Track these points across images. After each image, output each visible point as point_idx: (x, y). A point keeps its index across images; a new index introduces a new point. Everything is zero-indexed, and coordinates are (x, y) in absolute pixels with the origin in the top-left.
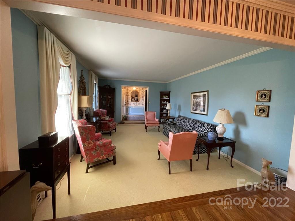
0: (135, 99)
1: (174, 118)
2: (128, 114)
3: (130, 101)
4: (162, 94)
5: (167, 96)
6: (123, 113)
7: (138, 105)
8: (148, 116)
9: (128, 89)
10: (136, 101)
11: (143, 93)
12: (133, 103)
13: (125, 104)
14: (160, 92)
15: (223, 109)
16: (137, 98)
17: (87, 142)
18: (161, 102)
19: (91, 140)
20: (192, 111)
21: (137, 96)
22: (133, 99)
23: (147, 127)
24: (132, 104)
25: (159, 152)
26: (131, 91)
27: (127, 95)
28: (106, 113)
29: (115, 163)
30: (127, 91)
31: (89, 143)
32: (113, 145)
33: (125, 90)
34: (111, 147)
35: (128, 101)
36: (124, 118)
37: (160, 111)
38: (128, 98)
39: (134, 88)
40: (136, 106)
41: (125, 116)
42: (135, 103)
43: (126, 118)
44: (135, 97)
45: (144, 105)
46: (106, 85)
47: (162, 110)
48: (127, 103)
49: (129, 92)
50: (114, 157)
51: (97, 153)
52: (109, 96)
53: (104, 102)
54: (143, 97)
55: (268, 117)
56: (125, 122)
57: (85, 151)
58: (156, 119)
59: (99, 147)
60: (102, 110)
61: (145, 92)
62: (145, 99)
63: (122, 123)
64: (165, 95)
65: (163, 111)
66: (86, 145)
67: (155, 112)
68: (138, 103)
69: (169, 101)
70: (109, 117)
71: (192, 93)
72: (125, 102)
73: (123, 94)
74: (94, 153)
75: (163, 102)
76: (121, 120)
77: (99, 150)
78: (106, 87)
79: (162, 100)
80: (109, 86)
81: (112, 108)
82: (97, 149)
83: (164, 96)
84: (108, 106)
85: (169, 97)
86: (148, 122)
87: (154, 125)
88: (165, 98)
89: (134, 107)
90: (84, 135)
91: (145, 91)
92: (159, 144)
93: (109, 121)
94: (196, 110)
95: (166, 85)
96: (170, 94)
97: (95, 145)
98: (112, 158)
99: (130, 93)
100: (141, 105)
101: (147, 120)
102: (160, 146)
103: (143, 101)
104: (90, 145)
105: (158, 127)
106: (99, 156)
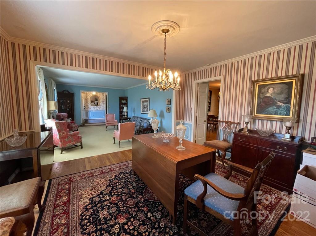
0: (95, 103)
1: (130, 118)
2: (88, 118)
3: (90, 105)
4: (121, 99)
5: (125, 101)
6: (84, 116)
7: (99, 109)
8: (108, 118)
9: (87, 94)
10: (96, 105)
11: (103, 97)
12: (94, 107)
13: (85, 108)
14: (119, 97)
15: (152, 109)
16: (97, 102)
17: (62, 132)
18: (120, 106)
19: (65, 131)
20: (142, 112)
21: (97, 100)
22: (92, 103)
23: (107, 126)
24: (92, 108)
25: (114, 138)
26: (91, 96)
27: (86, 100)
28: (67, 116)
29: (82, 148)
30: (86, 96)
31: (63, 133)
32: (80, 135)
33: (84, 94)
34: (79, 137)
35: (87, 105)
36: (85, 121)
37: (120, 114)
38: (87, 102)
39: (94, 93)
40: (97, 110)
41: (85, 120)
42: (95, 107)
43: (86, 121)
44: (95, 101)
45: (105, 109)
46: (65, 91)
47: (121, 112)
48: (86, 107)
49: (88, 96)
50: (81, 143)
51: (69, 140)
52: (69, 100)
53: (63, 106)
54: (103, 101)
55: (170, 112)
56: (86, 124)
57: (60, 139)
58: (116, 119)
59: (70, 136)
60: (62, 113)
61: (105, 97)
62: (105, 103)
63: (83, 125)
64: (124, 99)
65: (122, 114)
66: (61, 134)
67: (114, 114)
68: (98, 107)
69: (126, 105)
70: (71, 120)
71: (141, 99)
72: (85, 106)
73: (82, 98)
74: (67, 140)
75: (122, 106)
76: (82, 123)
77: (70, 138)
78: (65, 92)
79: (121, 104)
80: (67, 91)
81: (72, 112)
82: (68, 138)
83: (122, 101)
84: (68, 110)
85: (127, 102)
86: (108, 123)
87: (114, 124)
88: (123, 102)
89: (94, 111)
90: (59, 128)
91: (105, 95)
92: (114, 133)
93: (71, 123)
94: (144, 111)
95: (124, 91)
96: (127, 99)
97: (67, 134)
98: (79, 144)
99: (90, 97)
100: (101, 109)
101: (107, 121)
102: (115, 134)
103: (104, 105)
104: (64, 135)
105: (117, 126)
106: (70, 142)
